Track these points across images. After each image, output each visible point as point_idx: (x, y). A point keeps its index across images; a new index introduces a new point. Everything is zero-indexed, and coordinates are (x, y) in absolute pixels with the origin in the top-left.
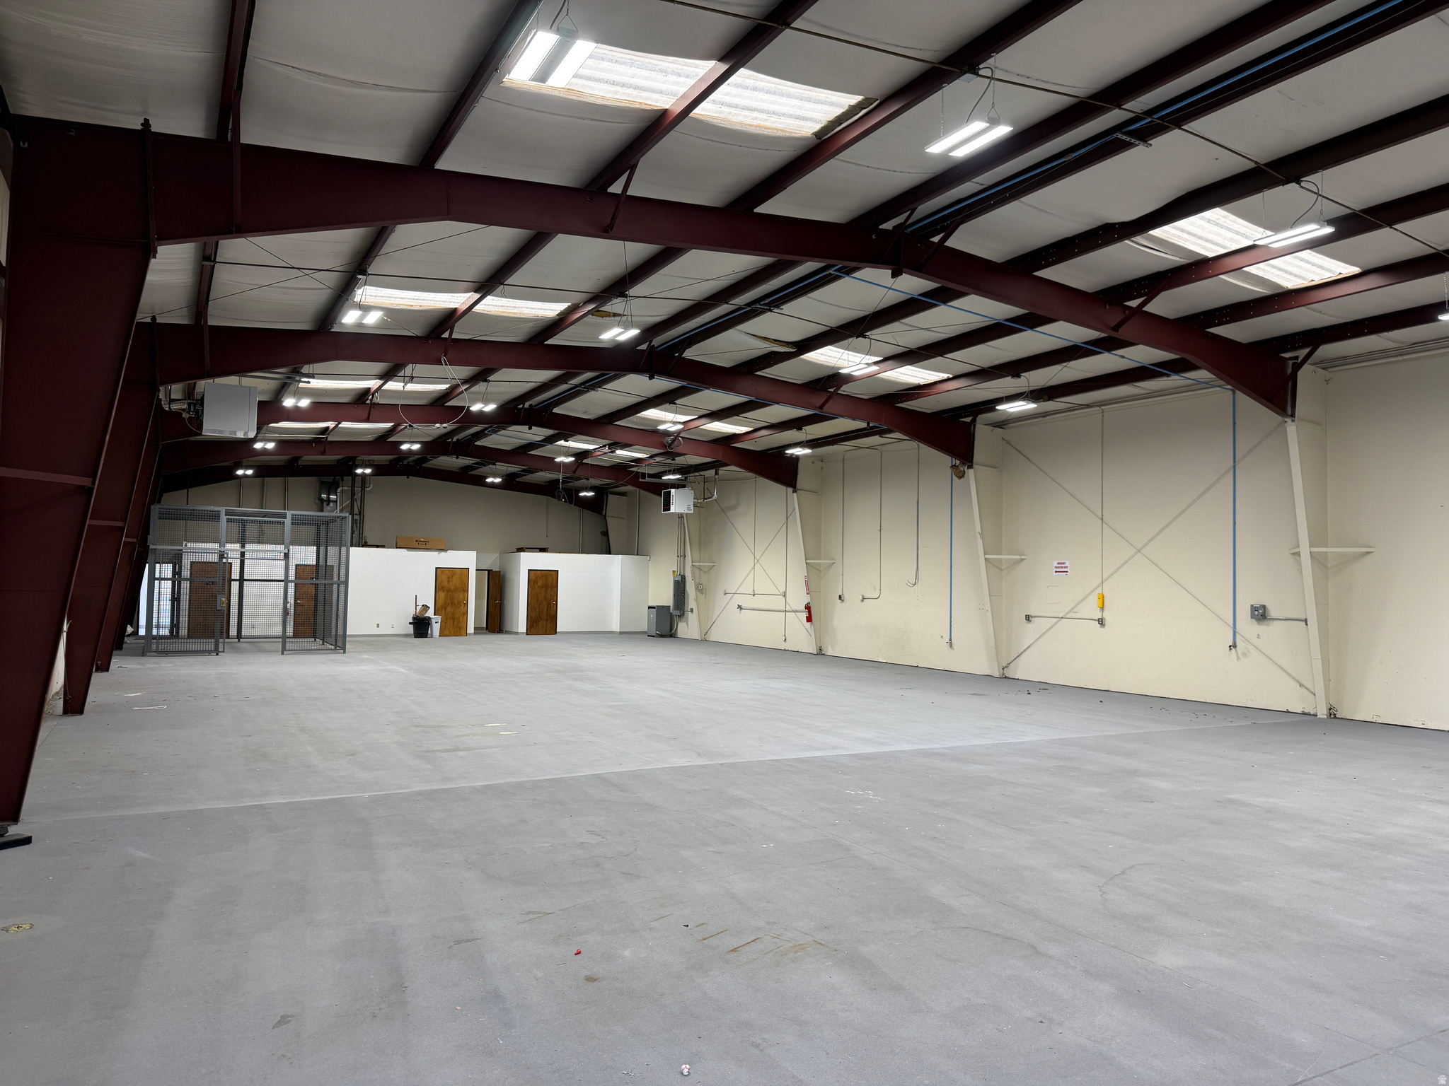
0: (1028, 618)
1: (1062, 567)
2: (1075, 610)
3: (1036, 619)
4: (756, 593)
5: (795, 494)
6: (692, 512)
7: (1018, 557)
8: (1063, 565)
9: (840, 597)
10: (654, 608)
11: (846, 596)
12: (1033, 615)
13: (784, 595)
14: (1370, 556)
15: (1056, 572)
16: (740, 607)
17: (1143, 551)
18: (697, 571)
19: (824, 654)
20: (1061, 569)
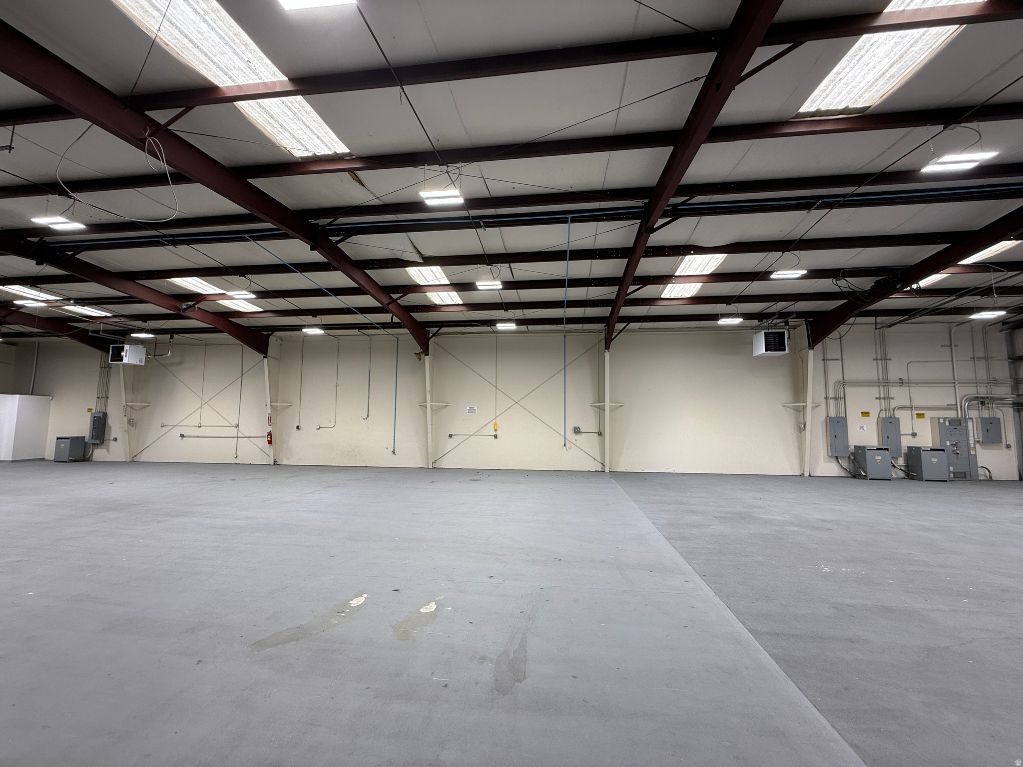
0: (451, 436)
2: (480, 431)
3: (455, 436)
4: (202, 425)
5: (265, 359)
6: (143, 364)
7: (446, 404)
9: (298, 427)
10: (68, 438)
11: (301, 426)
12: (453, 434)
13: (237, 426)
14: (622, 407)
15: (468, 412)
16: (182, 436)
17: (518, 403)
18: (129, 409)
19: (279, 464)
20: (472, 410)
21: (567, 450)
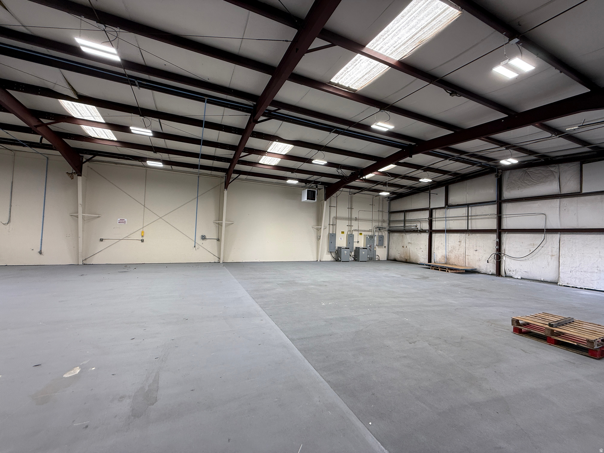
0: (102, 240)
1: (123, 221)
2: (129, 237)
3: (105, 240)
7: (98, 216)
8: (123, 220)
12: (104, 238)
14: (233, 224)
15: (119, 223)
17: (162, 218)
20: (122, 221)
21: (196, 250)
